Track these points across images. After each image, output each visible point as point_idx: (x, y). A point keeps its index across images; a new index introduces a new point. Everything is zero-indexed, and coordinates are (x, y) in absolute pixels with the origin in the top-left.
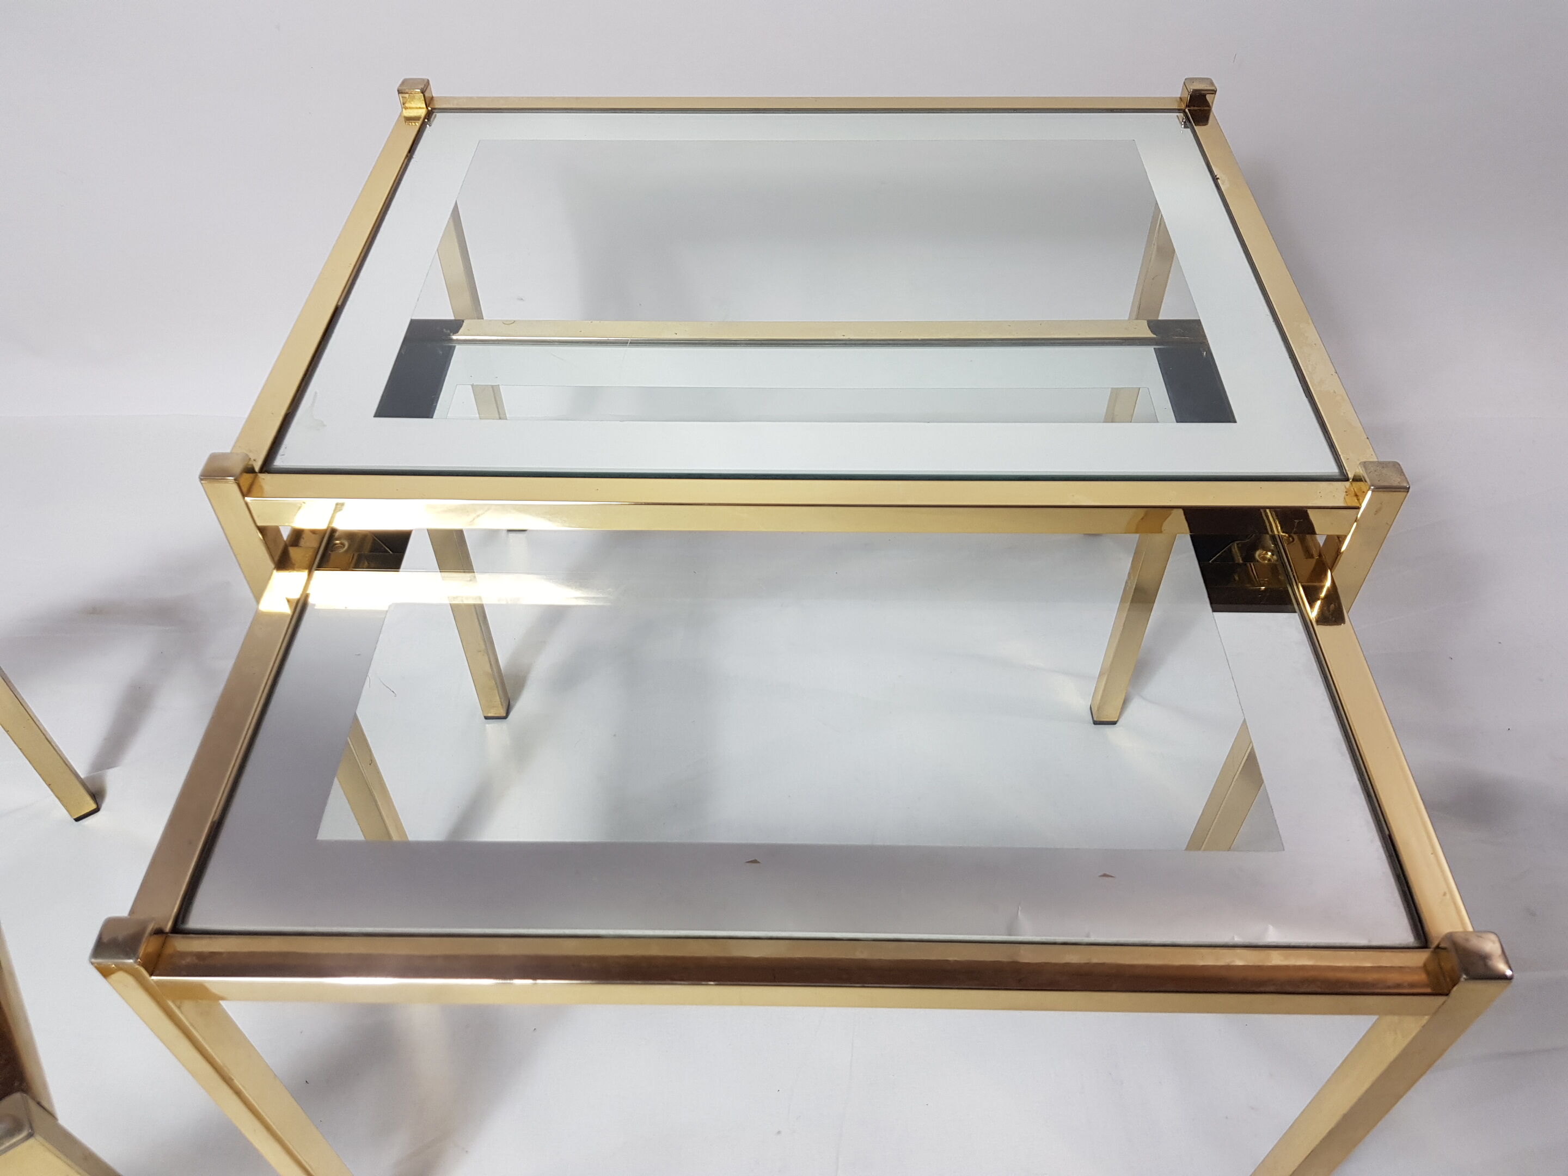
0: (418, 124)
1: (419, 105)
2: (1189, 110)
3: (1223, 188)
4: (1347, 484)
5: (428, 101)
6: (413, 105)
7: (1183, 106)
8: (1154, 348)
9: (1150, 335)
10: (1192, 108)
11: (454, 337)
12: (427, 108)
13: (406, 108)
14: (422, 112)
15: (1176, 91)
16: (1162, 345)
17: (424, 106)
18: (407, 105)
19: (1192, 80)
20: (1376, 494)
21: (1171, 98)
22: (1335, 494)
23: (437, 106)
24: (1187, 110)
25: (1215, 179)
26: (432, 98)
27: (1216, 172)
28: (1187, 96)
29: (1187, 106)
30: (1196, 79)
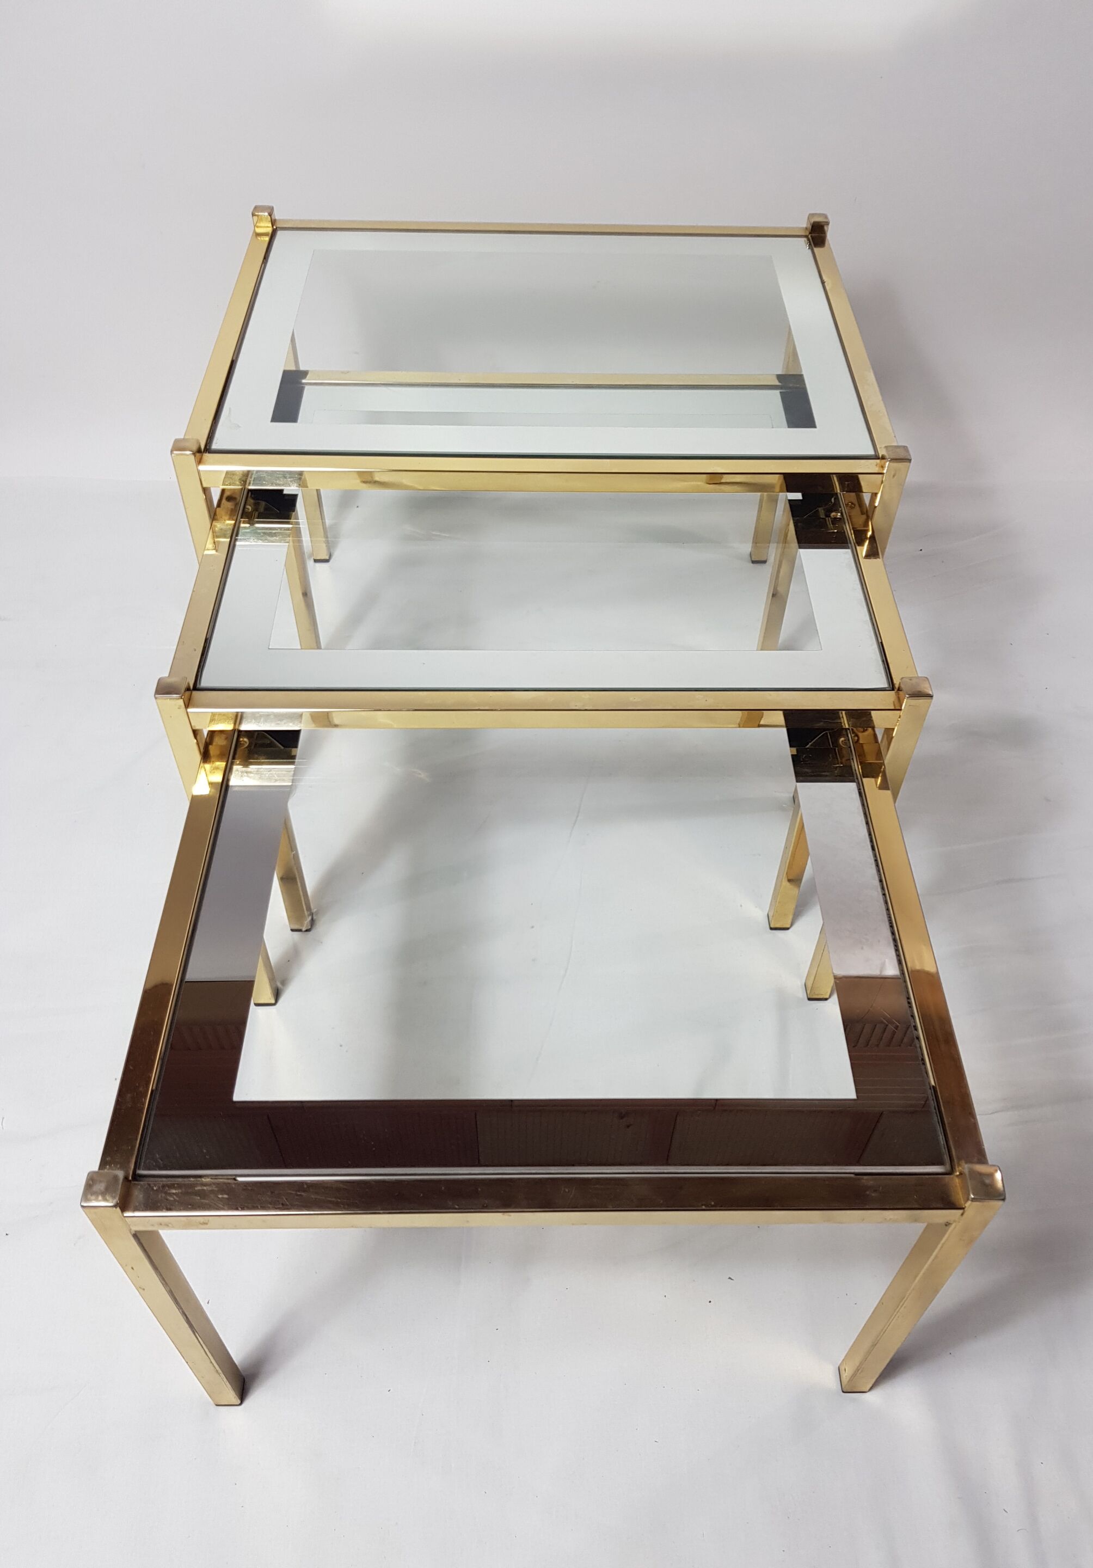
0: (267, 239)
1: (266, 225)
2: (811, 236)
3: (828, 288)
4: (878, 461)
5: (273, 222)
6: (262, 224)
7: (807, 234)
8: (780, 392)
9: (778, 383)
10: (813, 235)
11: (304, 381)
12: (273, 226)
13: (257, 227)
14: (270, 230)
15: (803, 223)
16: (785, 389)
17: (270, 225)
18: (258, 224)
19: (812, 215)
20: (891, 464)
21: (801, 228)
22: (871, 466)
23: (278, 226)
24: (810, 236)
25: (823, 283)
26: (275, 220)
27: (824, 278)
28: (810, 227)
29: (810, 233)
30: (816, 214)
